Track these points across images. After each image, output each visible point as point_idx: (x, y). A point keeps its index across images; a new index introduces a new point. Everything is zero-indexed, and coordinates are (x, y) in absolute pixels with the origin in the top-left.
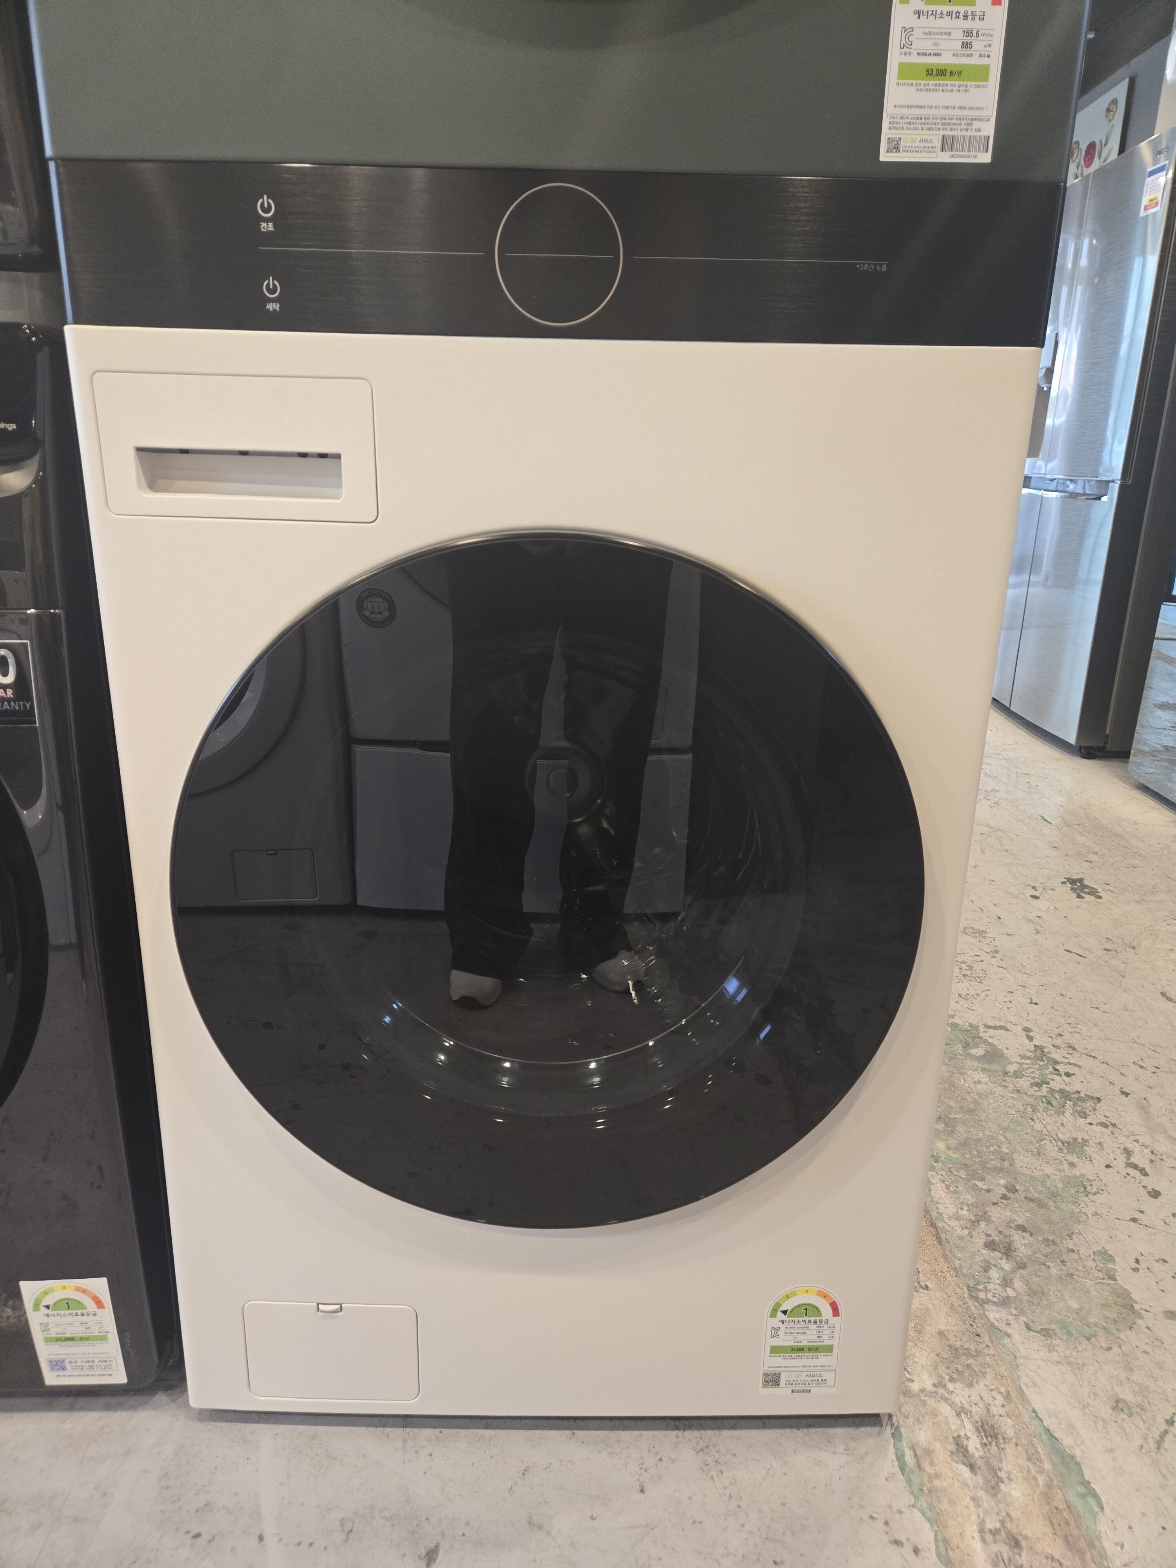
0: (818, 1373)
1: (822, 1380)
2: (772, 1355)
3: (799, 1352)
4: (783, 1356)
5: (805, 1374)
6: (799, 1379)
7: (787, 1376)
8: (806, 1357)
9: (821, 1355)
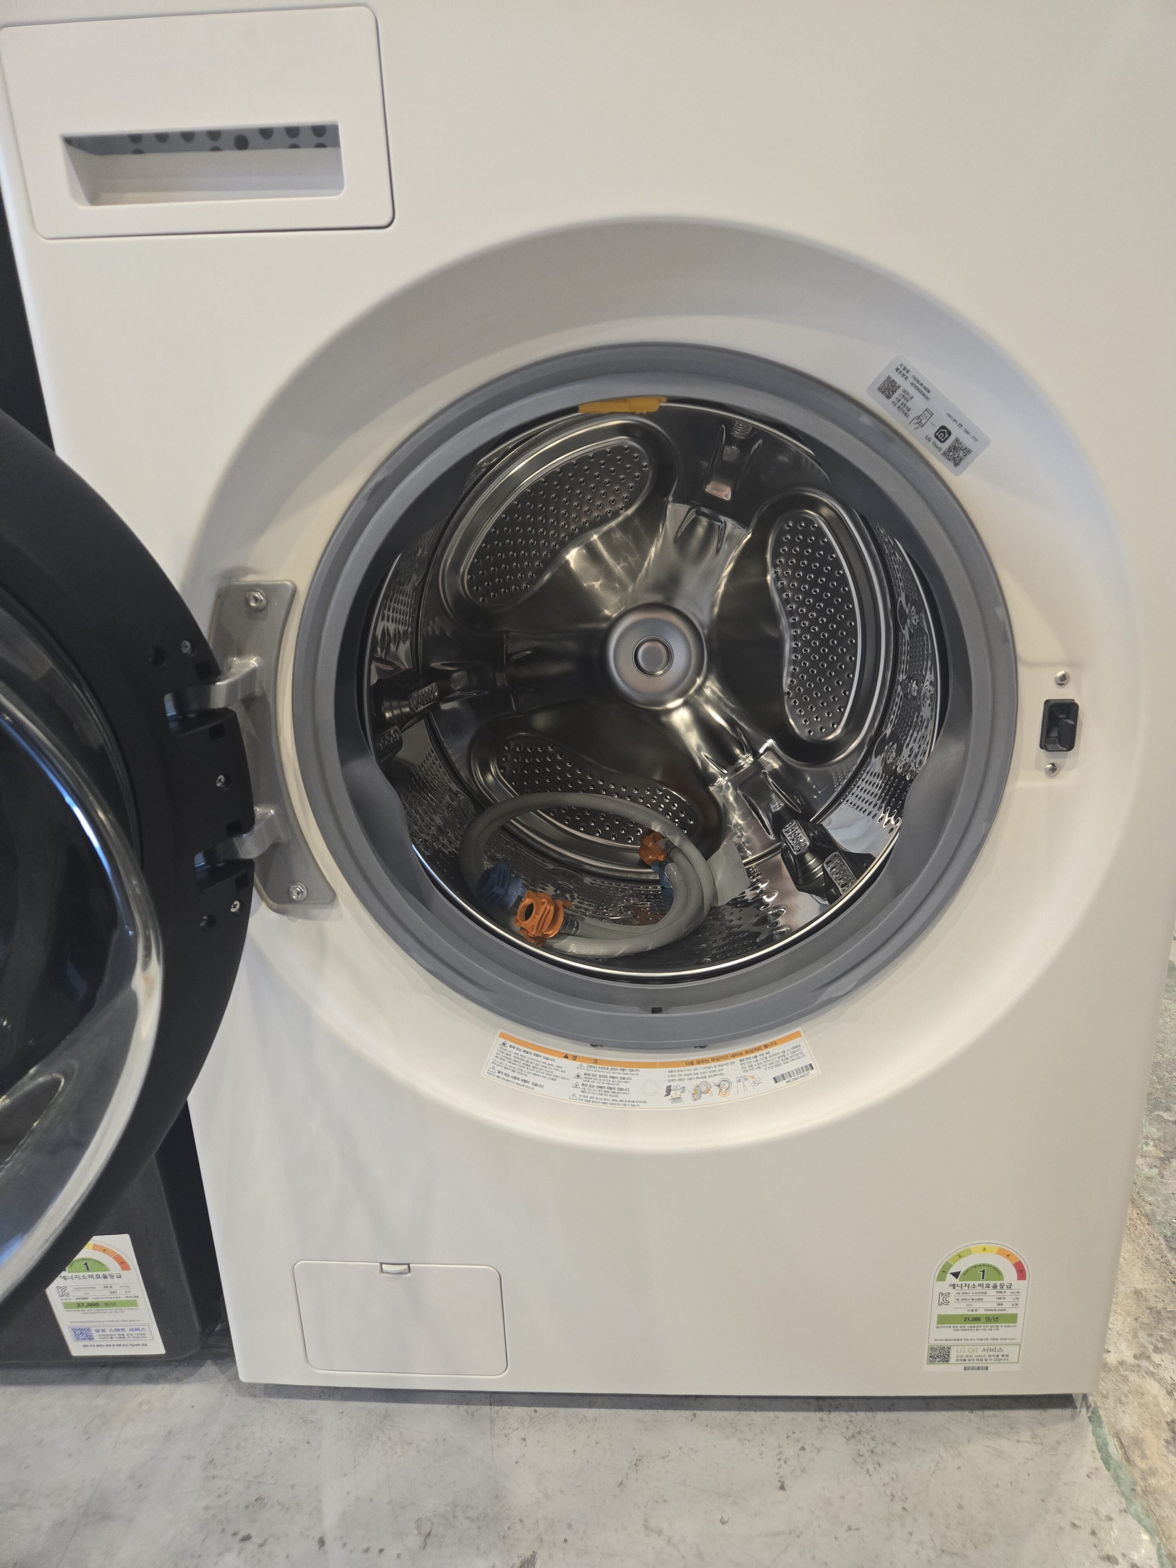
0: (998, 1348)
1: (1003, 1356)
2: (940, 1326)
3: (974, 1321)
4: (954, 1327)
5: (982, 1348)
6: (974, 1354)
7: (959, 1351)
8: (982, 1328)
9: (1001, 1326)
